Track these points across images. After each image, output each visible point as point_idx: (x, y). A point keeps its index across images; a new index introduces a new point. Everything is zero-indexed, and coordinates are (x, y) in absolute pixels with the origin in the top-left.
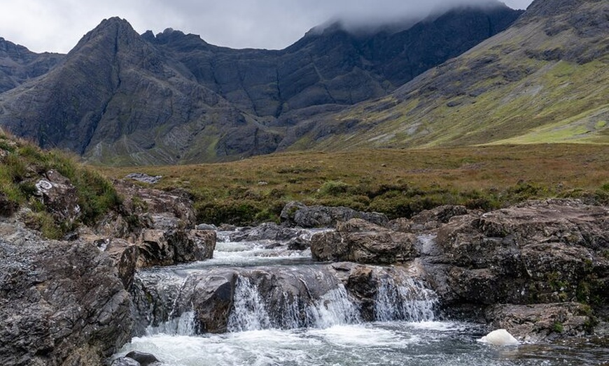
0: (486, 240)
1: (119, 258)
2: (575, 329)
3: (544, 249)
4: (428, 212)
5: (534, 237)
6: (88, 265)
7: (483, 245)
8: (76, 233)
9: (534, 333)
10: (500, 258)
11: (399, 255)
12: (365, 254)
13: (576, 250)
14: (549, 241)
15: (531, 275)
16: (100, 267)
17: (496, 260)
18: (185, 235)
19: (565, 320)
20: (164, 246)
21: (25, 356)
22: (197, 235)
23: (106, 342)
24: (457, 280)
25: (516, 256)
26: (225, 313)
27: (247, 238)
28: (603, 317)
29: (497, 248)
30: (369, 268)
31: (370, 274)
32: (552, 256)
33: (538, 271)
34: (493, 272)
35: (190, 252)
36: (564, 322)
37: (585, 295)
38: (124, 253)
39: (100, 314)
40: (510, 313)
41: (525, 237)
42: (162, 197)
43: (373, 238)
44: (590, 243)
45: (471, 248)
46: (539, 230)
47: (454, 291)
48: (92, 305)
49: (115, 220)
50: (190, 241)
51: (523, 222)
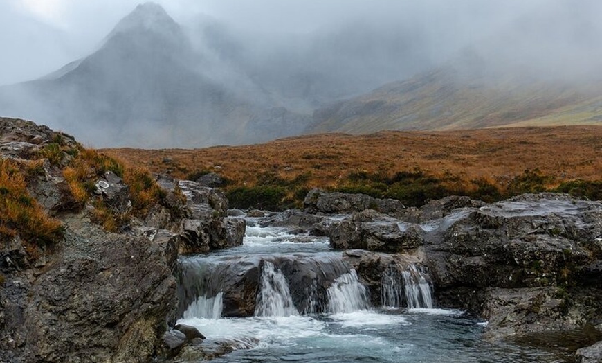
0: (481, 230)
1: (165, 246)
2: (551, 310)
3: (530, 240)
4: (436, 202)
5: (523, 229)
6: (143, 255)
7: (479, 235)
8: (129, 225)
9: (515, 313)
10: (492, 247)
11: (405, 244)
12: (376, 243)
13: (558, 241)
14: (535, 233)
15: (518, 263)
16: (152, 257)
17: (489, 249)
18: (219, 224)
19: (544, 302)
20: (201, 234)
21: (97, 328)
22: (229, 223)
23: (158, 317)
24: (454, 266)
25: (505, 246)
26: (253, 294)
27: (273, 223)
28: (580, 300)
29: (490, 238)
30: (378, 255)
31: (378, 260)
32: (536, 246)
33: (524, 259)
34: (486, 259)
35: (223, 239)
36: (542, 304)
37: (564, 280)
38: (169, 242)
39: (153, 295)
40: (496, 296)
41: (515, 229)
42: (198, 189)
43: (383, 228)
44: (572, 234)
45: (468, 238)
46: (528, 222)
47: (451, 275)
48: (147, 288)
49: (160, 211)
50: (223, 229)
51: (514, 215)
